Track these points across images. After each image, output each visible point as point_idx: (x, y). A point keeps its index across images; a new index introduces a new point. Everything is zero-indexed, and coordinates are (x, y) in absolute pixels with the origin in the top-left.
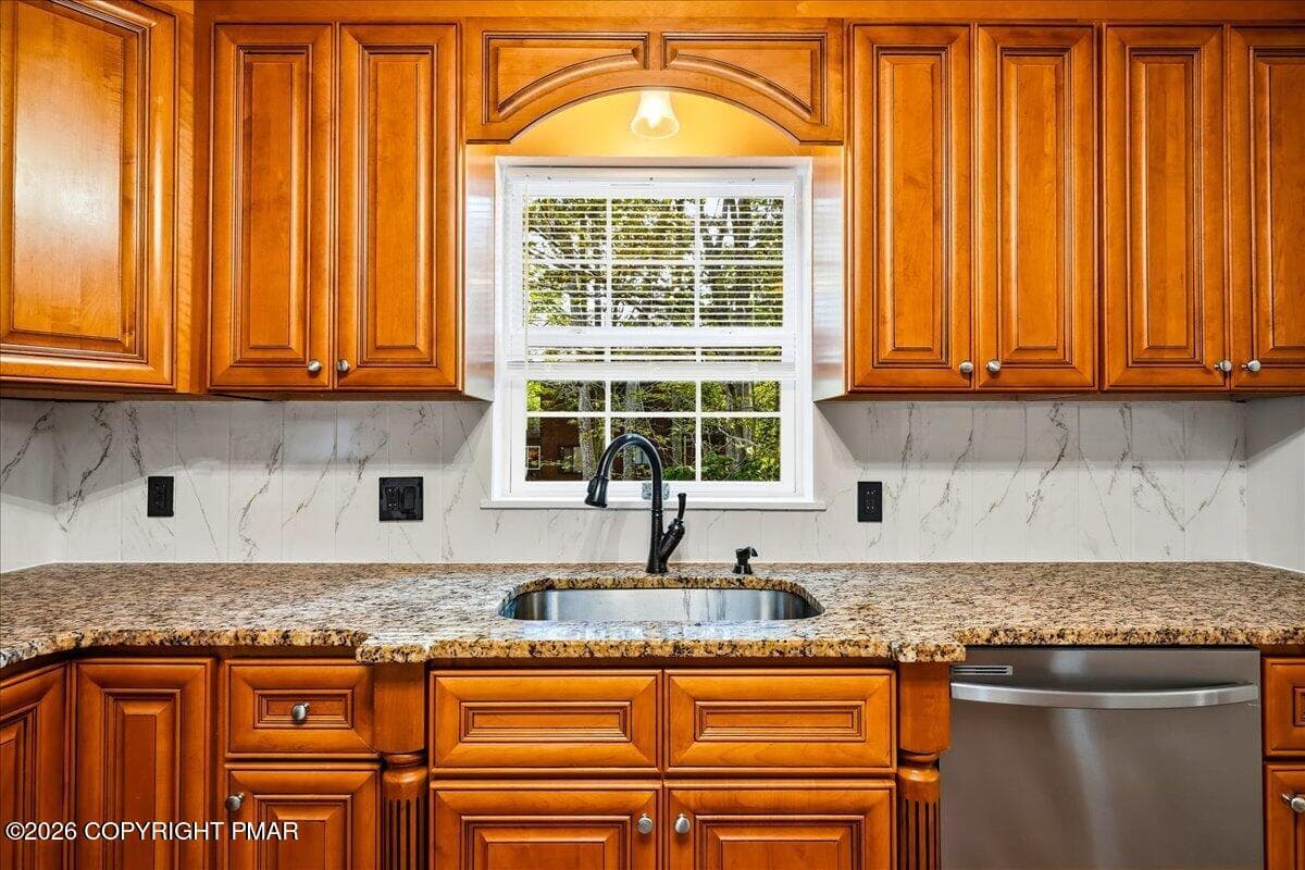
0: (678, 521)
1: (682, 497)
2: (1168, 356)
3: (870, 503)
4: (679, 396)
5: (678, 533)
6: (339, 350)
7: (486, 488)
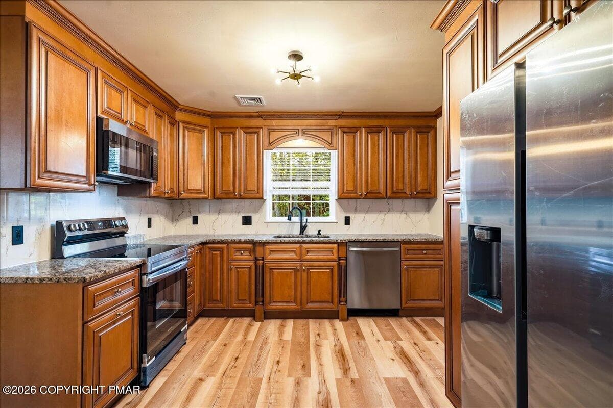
0: (306, 224)
1: (307, 219)
2: (400, 191)
3: (347, 221)
4: (307, 198)
5: (306, 227)
6: (240, 191)
7: (265, 219)
